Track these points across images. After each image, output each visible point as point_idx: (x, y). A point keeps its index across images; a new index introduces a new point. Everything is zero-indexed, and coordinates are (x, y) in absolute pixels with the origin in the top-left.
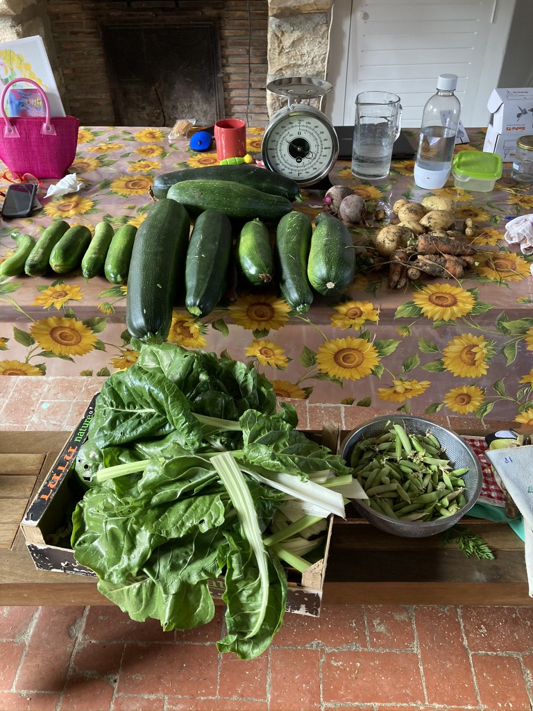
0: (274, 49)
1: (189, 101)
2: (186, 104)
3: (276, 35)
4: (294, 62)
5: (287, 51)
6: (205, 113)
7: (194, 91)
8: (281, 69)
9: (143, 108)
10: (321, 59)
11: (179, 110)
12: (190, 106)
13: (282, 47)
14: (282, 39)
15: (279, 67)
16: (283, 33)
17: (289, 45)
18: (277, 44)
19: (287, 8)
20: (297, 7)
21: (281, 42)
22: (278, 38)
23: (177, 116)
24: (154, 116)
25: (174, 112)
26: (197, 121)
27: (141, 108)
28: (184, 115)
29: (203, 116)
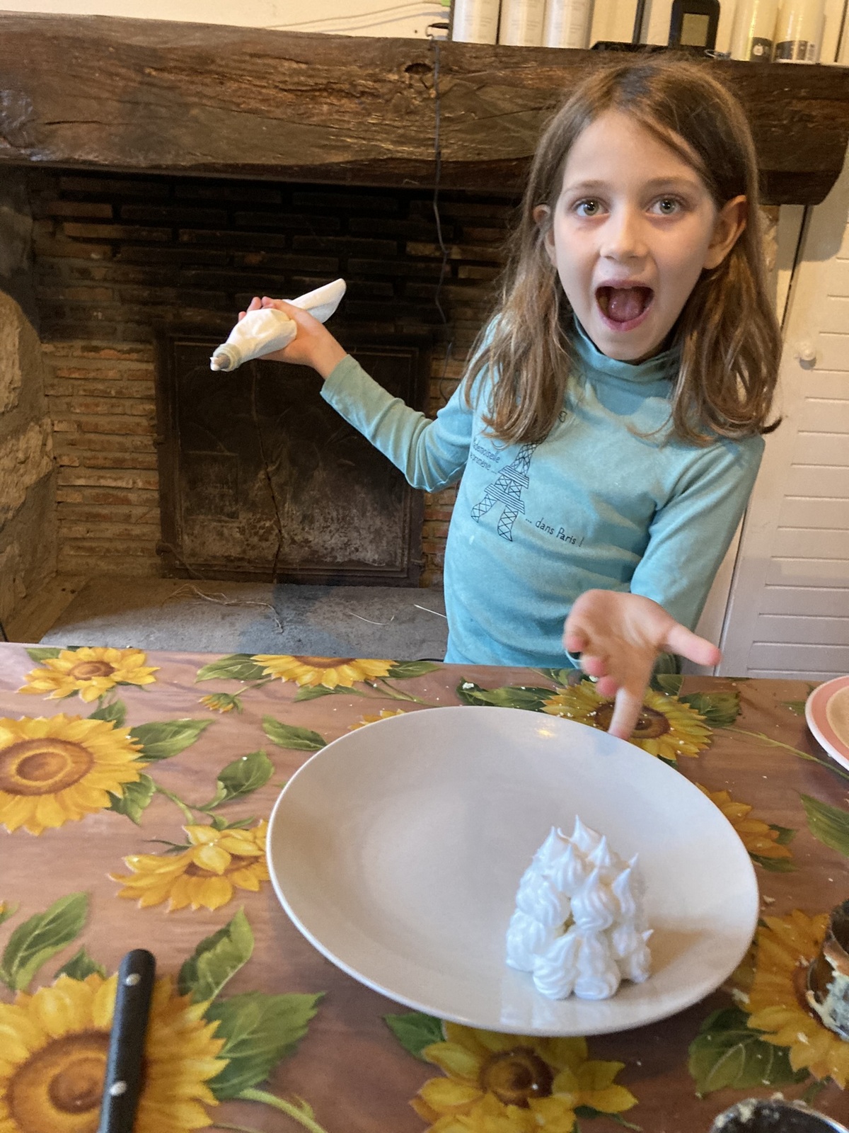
1: (344, 508)
2: (334, 514)
6: (378, 534)
7: (357, 488)
9: (233, 516)
11: (317, 524)
12: (344, 519)
23: (311, 538)
24: (256, 534)
25: (303, 529)
26: (357, 550)
27: (228, 515)
28: (327, 537)
29: (371, 542)
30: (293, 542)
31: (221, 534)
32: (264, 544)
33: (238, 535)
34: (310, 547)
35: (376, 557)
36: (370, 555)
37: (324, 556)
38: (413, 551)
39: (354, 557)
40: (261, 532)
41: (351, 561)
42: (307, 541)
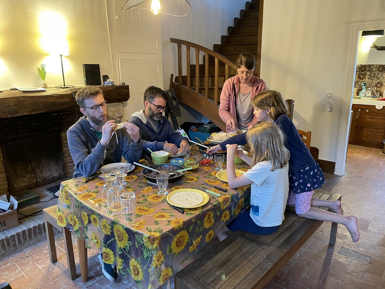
1: (49, 167)
2: (47, 169)
6: (57, 170)
11: (44, 172)
12: (49, 169)
23: (43, 175)
24: (31, 178)
25: (41, 174)
26: (53, 175)
27: (24, 177)
28: (47, 174)
29: (56, 172)
30: (40, 177)
31: (23, 181)
32: (33, 180)
33: (27, 180)
34: (43, 177)
35: (57, 175)
36: (56, 175)
37: (47, 178)
38: (65, 171)
39: (53, 176)
40: (32, 178)
41: (52, 177)
42: (42, 176)
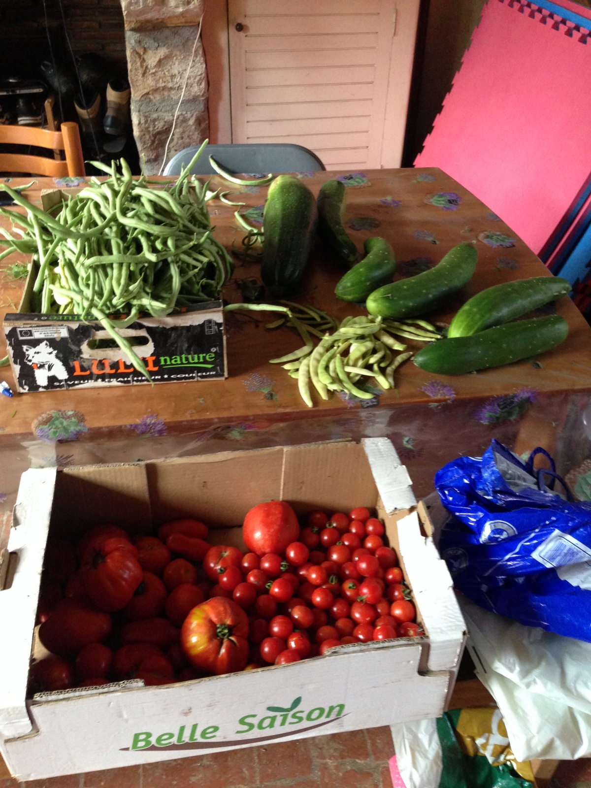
0: (136, 69)
3: (137, 53)
4: (163, 85)
5: (154, 71)
8: (148, 94)
10: (196, 80)
13: (147, 67)
14: (145, 57)
15: (146, 91)
16: (145, 50)
17: (154, 64)
18: (139, 64)
19: (147, 21)
20: (160, 20)
21: (144, 60)
22: (140, 56)
